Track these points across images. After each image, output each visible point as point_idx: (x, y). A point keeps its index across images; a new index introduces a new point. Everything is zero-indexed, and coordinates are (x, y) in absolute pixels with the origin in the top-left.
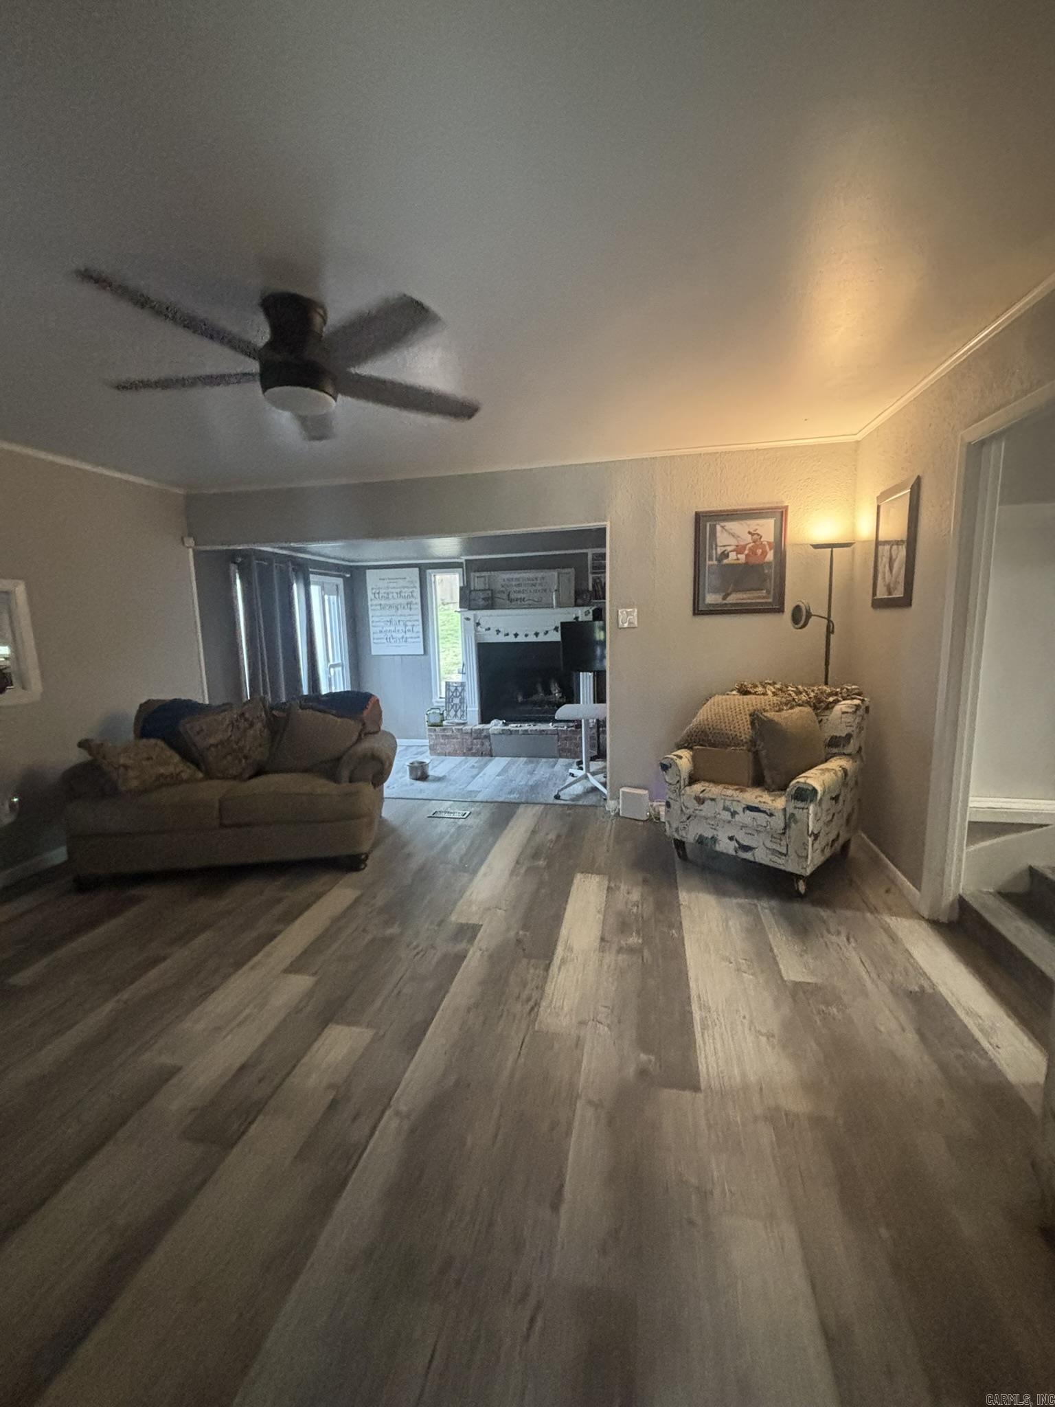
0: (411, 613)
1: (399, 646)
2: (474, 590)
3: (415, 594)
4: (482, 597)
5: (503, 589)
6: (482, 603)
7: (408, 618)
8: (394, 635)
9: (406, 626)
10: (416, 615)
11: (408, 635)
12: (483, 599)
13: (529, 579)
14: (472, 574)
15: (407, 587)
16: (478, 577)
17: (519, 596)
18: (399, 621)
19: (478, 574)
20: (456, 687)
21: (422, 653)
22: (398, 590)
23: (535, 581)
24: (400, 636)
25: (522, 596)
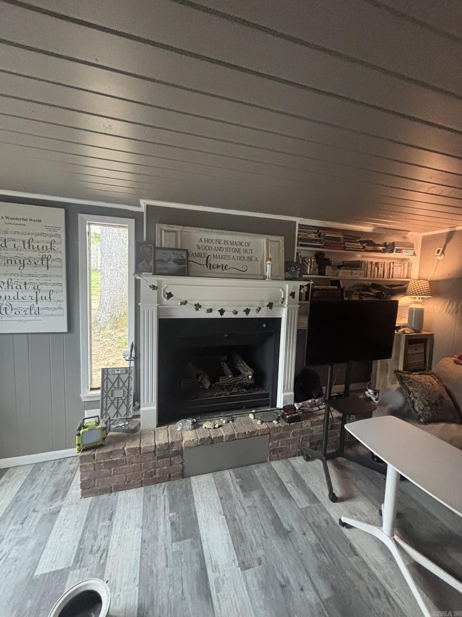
0: (47, 272)
1: (25, 321)
2: (161, 248)
3: (56, 246)
4: (173, 258)
5: (201, 251)
6: (172, 266)
7: (42, 280)
8: (15, 304)
9: (37, 290)
10: (57, 276)
11: (41, 304)
12: (175, 261)
13: (232, 243)
14: (158, 226)
15: (43, 234)
16: (165, 231)
17: (220, 262)
18: (25, 284)
19: (165, 227)
20: (119, 374)
21: (66, 330)
22: (27, 238)
23: (239, 247)
24: (26, 305)
25: (224, 262)
